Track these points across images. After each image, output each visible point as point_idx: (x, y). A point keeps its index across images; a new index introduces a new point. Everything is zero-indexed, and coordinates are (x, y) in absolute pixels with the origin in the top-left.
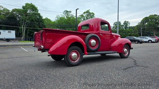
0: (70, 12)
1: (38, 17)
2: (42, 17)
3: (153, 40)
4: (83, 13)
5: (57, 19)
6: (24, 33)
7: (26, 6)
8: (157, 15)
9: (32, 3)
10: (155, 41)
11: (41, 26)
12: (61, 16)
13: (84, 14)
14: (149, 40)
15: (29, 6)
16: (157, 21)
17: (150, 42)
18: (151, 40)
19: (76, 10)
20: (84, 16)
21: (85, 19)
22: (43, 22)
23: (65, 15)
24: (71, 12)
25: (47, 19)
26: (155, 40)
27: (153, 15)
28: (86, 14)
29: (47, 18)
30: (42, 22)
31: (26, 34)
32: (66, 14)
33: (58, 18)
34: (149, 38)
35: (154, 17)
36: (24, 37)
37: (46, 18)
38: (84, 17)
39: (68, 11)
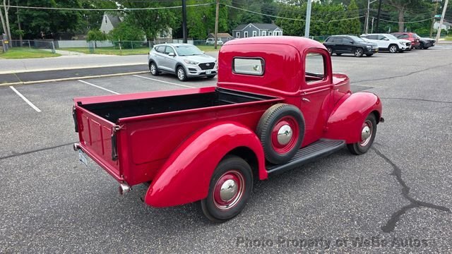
3: (402, 43)
6: (5, 19)
10: (405, 47)
14: (391, 45)
17: (393, 49)
18: (396, 45)
26: (407, 44)
31: (13, 23)
34: (391, 39)
36: (10, 34)
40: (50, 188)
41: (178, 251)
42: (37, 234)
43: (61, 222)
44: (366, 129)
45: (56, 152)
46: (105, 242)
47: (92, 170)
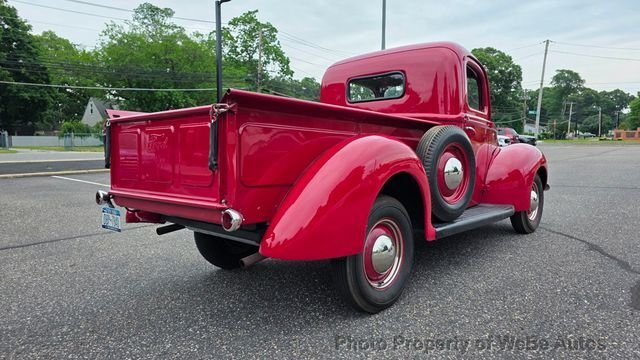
0: (168, 13)
1: (6, 26)
2: (29, 27)
4: (230, 23)
5: (107, 40)
8: (494, 51)
11: (23, 71)
12: (127, 29)
13: (231, 27)
16: (496, 72)
19: (219, 4)
20: (234, 34)
21: (239, 50)
22: (34, 50)
23: (143, 23)
24: (173, 13)
25: (51, 39)
27: (484, 48)
28: (242, 27)
29: (51, 35)
30: (31, 54)
32: (146, 21)
33: (112, 37)
35: (488, 57)
37: (45, 34)
38: (232, 38)
39: (157, 9)
40: (31, 292)
41: (314, 355)
42: (18, 353)
43: (67, 334)
44: (534, 195)
45: (31, 250)
46: (165, 353)
47: (105, 267)
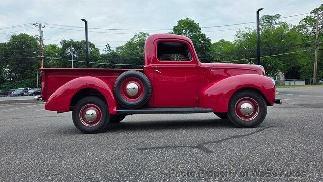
0: (277, 17)
1: (202, 42)
2: (211, 40)
5: (237, 39)
7: (178, 26)
9: (188, 19)
15: (183, 24)
19: (258, 12)
24: (280, 16)
29: (222, 41)
30: (209, 51)
37: (220, 41)
39: (271, 16)
